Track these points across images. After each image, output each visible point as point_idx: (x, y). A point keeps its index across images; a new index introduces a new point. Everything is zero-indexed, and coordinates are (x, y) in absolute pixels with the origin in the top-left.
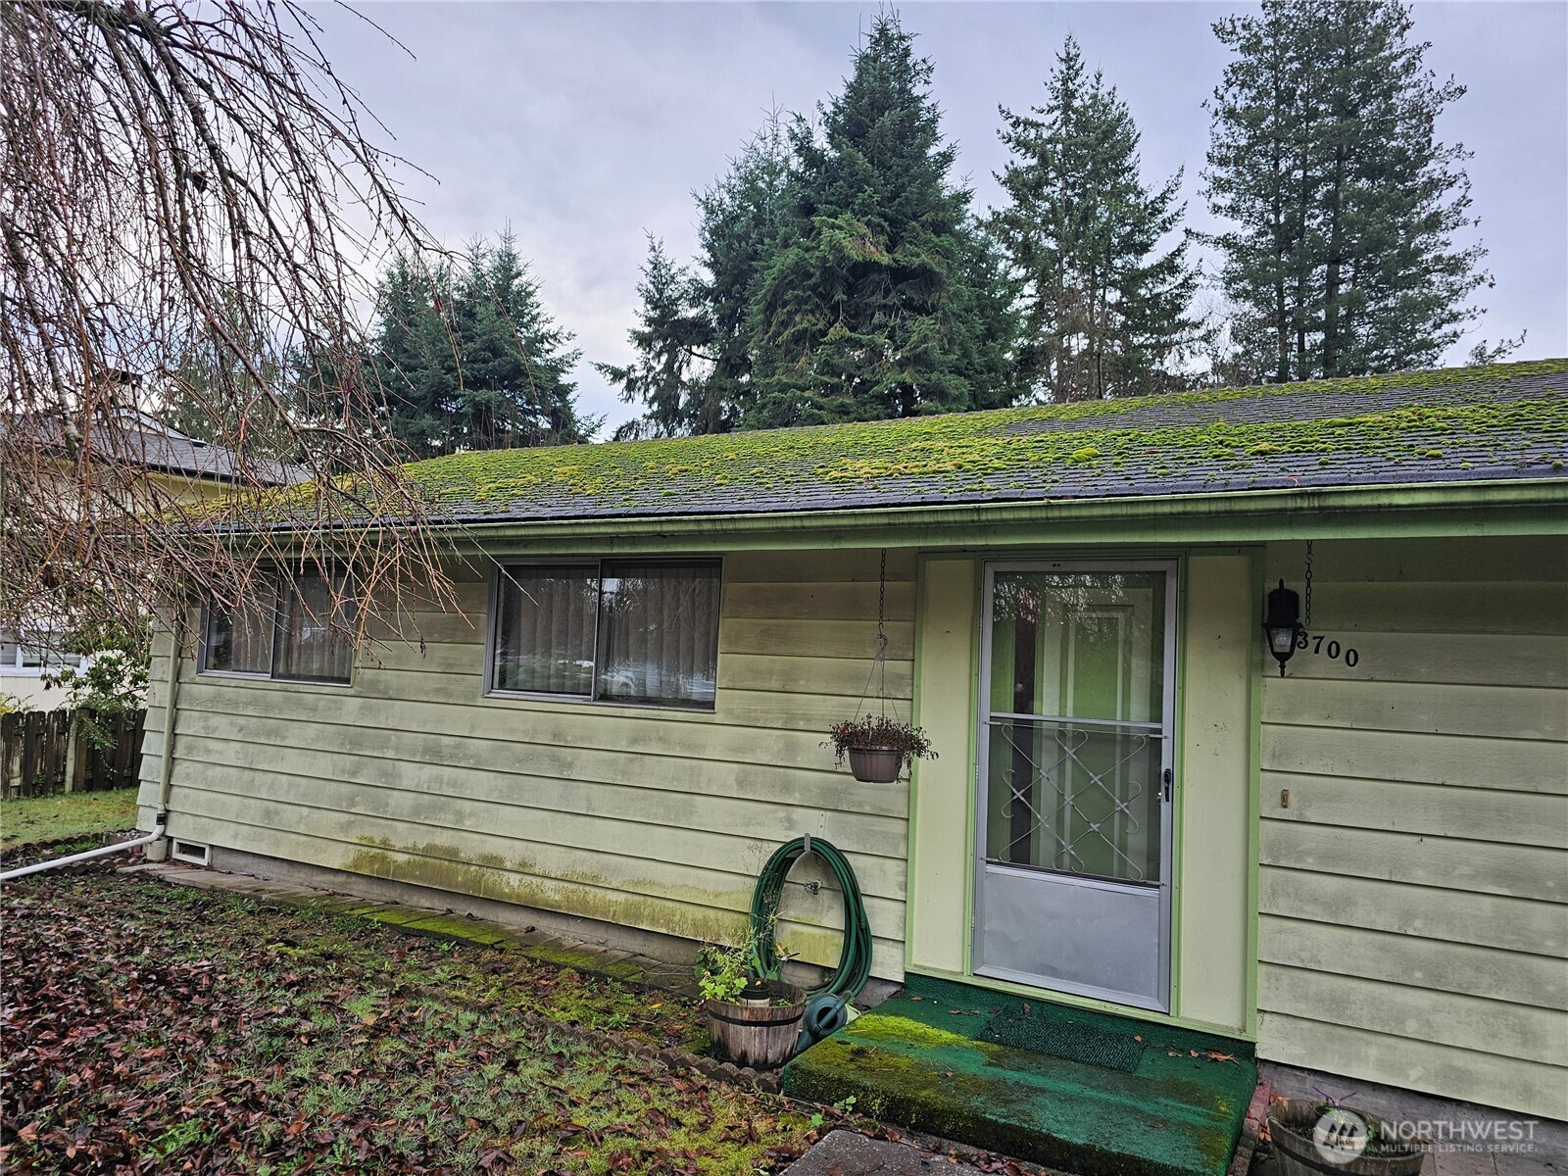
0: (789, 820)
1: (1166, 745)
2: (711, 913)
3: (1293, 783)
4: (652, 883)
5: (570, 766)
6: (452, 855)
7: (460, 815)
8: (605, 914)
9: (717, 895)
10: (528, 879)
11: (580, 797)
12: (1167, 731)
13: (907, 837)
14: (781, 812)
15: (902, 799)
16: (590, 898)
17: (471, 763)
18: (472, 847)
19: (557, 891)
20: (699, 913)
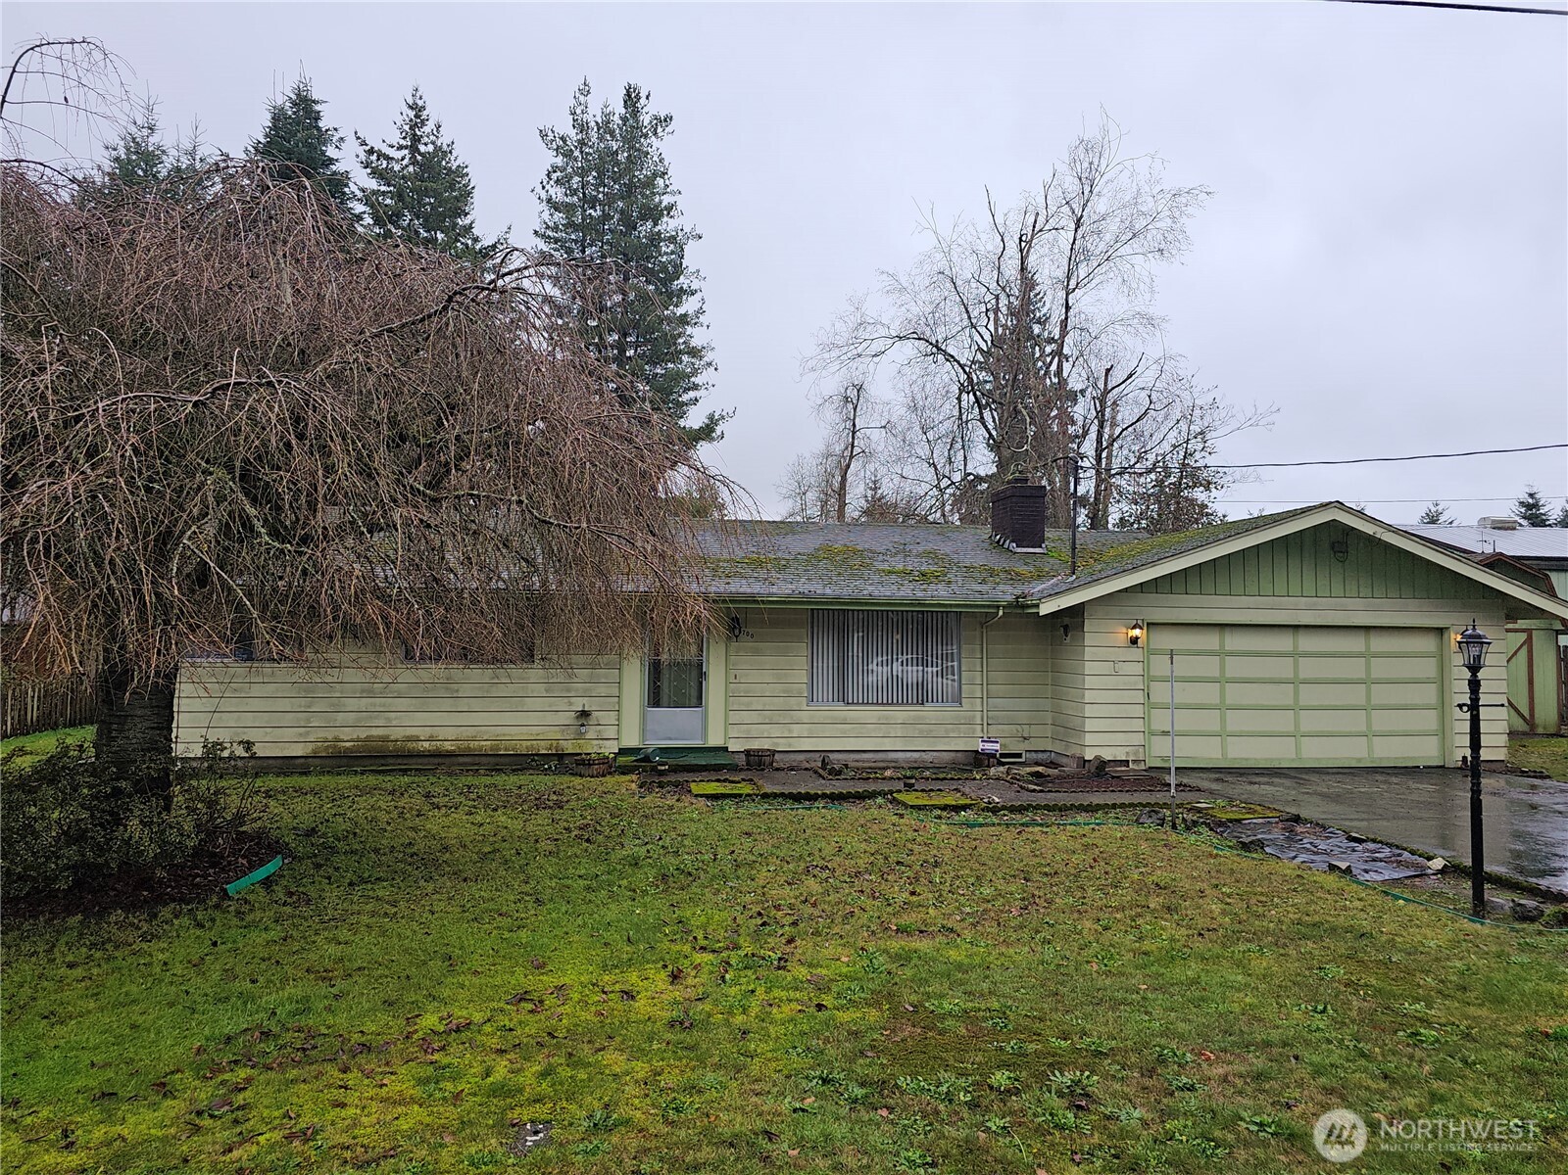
0: (569, 702)
1: (704, 664)
2: (535, 742)
3: (738, 672)
4: (504, 735)
5: (457, 691)
6: (385, 739)
7: (388, 719)
8: (481, 750)
9: (538, 735)
10: (435, 743)
11: (463, 705)
12: (704, 660)
13: (619, 703)
14: (566, 700)
15: (617, 689)
16: (471, 746)
17: (395, 695)
18: (397, 733)
19: (452, 746)
20: (529, 743)
